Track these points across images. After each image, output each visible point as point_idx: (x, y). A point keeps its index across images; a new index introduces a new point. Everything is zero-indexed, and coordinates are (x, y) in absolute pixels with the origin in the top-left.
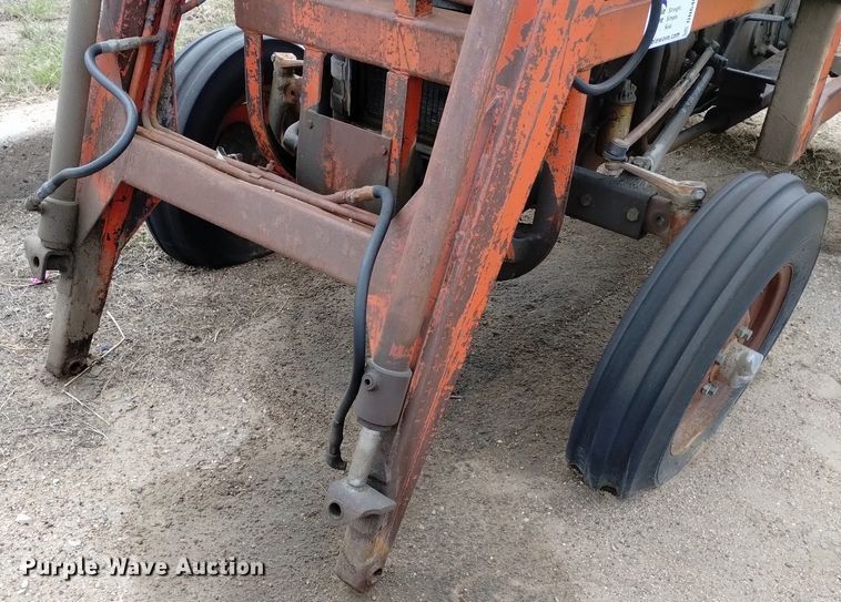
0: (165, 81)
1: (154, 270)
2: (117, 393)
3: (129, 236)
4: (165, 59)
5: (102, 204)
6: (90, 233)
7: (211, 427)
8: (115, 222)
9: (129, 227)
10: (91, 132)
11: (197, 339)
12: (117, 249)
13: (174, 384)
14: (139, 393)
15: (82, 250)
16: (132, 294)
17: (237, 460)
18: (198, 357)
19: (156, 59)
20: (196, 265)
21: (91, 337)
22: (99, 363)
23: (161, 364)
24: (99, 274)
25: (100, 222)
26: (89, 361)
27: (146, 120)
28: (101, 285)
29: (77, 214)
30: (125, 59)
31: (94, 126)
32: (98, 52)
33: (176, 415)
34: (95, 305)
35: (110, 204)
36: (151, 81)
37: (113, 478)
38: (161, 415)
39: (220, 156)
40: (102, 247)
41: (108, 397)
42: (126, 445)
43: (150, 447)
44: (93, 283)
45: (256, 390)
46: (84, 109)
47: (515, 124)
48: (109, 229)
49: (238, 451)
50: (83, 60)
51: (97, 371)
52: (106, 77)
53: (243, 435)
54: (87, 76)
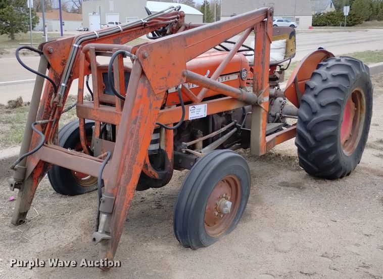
0: (55, 132)
1: (51, 196)
2: (34, 229)
3: (42, 178)
4: (55, 126)
5: (34, 167)
6: (29, 177)
7: (65, 237)
8: (38, 174)
9: (42, 175)
10: (32, 147)
11: (63, 214)
12: (38, 182)
13: (54, 226)
14: (41, 229)
15: (26, 182)
16: (42, 203)
17: (72, 244)
18: (63, 219)
19: (53, 126)
20: (66, 195)
21: (27, 211)
22: (29, 221)
23: (50, 221)
24: (31, 190)
25: (33, 173)
26: (26, 221)
27: (49, 142)
28: (32, 194)
29: (26, 170)
30: (43, 126)
31: (33, 145)
32: (36, 124)
33: (53, 233)
34: (29, 201)
35: (36, 167)
36: (51, 132)
37: (31, 250)
38: (48, 234)
39: (69, 150)
40: (33, 182)
41: (31, 230)
42: (36, 242)
43: (44, 242)
44: (29, 193)
45: (81, 227)
46: (30, 140)
47: (138, 133)
48: (35, 176)
49: (72, 242)
50: (31, 126)
51: (28, 223)
52: (37, 130)
53: (75, 238)
54: (32, 130)
